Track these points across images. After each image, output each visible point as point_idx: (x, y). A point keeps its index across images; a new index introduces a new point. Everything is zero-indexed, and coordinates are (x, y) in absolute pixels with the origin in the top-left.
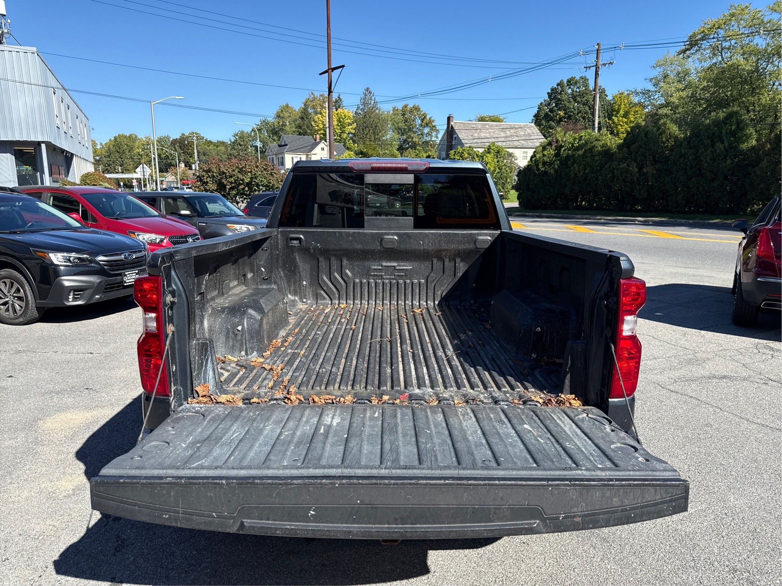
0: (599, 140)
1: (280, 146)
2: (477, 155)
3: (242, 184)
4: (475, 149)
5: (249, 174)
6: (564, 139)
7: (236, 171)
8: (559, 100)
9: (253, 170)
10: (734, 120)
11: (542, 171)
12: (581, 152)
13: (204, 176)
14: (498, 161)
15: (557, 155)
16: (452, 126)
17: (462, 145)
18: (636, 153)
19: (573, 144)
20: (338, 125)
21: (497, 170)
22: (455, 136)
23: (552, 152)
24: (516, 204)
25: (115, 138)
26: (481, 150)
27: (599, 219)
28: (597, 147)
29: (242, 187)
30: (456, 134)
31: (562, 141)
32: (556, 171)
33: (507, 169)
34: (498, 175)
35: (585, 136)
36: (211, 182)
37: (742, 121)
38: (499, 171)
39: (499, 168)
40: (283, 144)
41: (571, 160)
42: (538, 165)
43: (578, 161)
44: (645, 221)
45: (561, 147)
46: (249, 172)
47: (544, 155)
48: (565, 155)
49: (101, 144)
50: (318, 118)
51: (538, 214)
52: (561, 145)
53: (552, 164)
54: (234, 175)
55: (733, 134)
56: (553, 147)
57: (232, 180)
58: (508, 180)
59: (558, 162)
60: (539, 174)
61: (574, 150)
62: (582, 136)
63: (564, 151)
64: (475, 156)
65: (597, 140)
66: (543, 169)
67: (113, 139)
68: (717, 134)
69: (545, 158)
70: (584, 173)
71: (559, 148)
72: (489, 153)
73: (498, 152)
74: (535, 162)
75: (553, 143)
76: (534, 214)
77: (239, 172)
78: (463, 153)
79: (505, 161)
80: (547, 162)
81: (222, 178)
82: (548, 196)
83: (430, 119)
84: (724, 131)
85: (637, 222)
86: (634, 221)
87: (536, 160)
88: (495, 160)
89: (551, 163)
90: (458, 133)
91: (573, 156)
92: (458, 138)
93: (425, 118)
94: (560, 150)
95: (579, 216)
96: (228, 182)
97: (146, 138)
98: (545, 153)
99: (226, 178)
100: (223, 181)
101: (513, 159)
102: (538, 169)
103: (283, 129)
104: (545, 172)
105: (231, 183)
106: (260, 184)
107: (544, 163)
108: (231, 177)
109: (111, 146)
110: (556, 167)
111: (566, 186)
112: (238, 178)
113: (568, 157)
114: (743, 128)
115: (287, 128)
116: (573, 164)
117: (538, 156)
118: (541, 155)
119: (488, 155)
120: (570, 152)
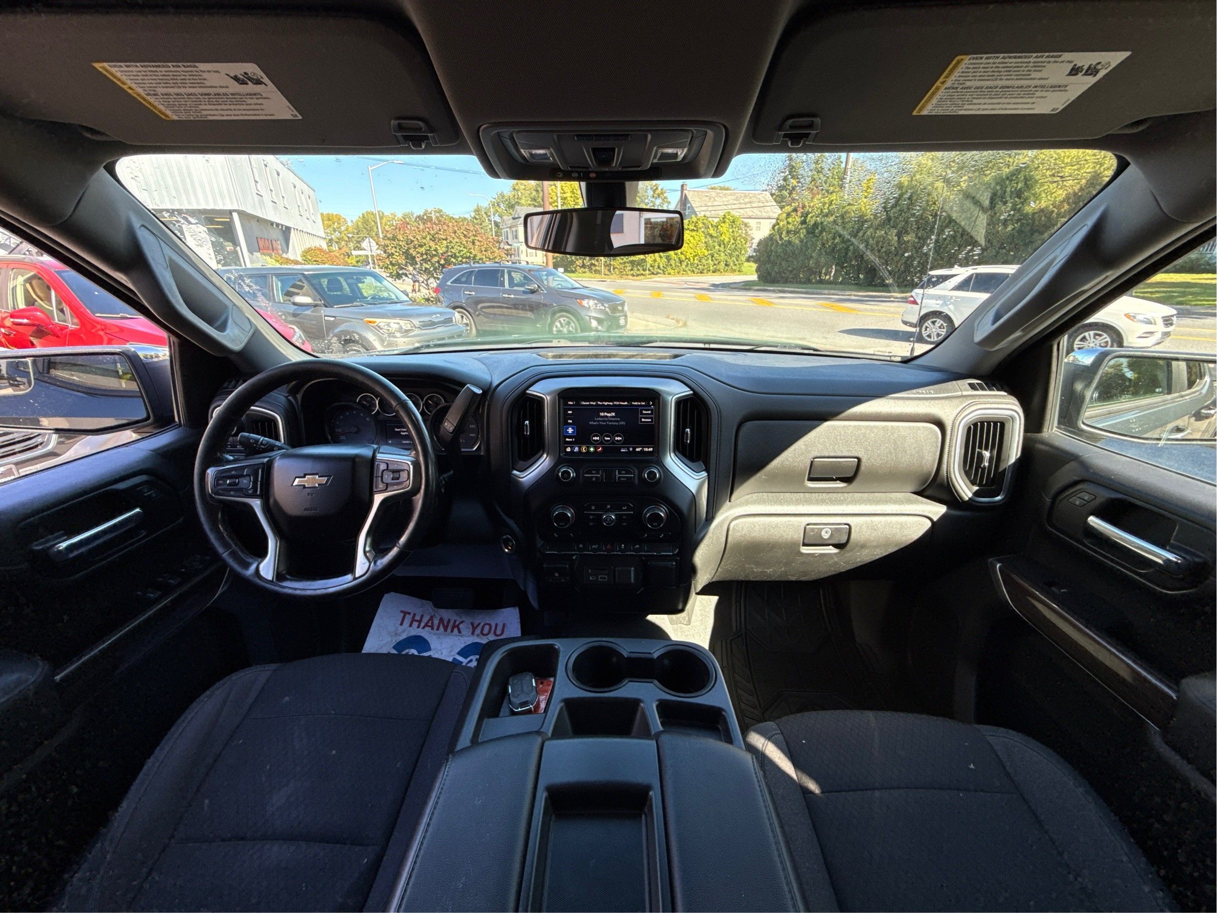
0: (852, 205)
1: (514, 219)
2: (712, 225)
3: (435, 255)
4: (710, 219)
5: (444, 242)
6: (812, 204)
7: (428, 238)
8: (793, 167)
9: (449, 237)
10: (1021, 176)
11: (785, 241)
12: (831, 219)
13: (388, 246)
14: (733, 232)
15: (804, 222)
16: (685, 195)
17: (695, 213)
18: (897, 218)
19: (821, 210)
20: (571, 197)
21: (732, 241)
22: (688, 205)
23: (799, 220)
24: (754, 277)
25: (363, 215)
26: (716, 220)
27: (848, 295)
28: (849, 213)
29: (436, 259)
30: (690, 203)
31: (810, 206)
32: (801, 241)
33: (742, 240)
34: (733, 246)
35: (836, 200)
36: (397, 254)
37: (1031, 178)
38: (734, 242)
39: (734, 239)
40: (516, 216)
41: (820, 228)
42: (782, 233)
43: (827, 229)
44: (902, 298)
45: (808, 213)
46: (443, 239)
47: (788, 223)
48: (812, 222)
49: (352, 221)
50: (552, 190)
51: (780, 288)
52: (808, 211)
53: (798, 233)
54: (425, 244)
55: (1019, 194)
56: (799, 214)
57: (423, 250)
58: (743, 252)
59: (805, 231)
60: (782, 244)
61: (824, 216)
62: (833, 200)
63: (812, 217)
64: (710, 226)
65: (849, 204)
66: (787, 239)
67: (361, 216)
68: (999, 194)
69: (790, 227)
70: (833, 243)
71: (805, 215)
72: (724, 222)
73: (734, 222)
74: (778, 230)
75: (798, 209)
76: (775, 288)
77: (431, 239)
78: (697, 222)
79: (740, 231)
80: (791, 231)
81: (409, 248)
82: (790, 269)
83: (662, 190)
84: (1008, 190)
85: (892, 299)
86: (889, 297)
87: (779, 229)
88: (731, 230)
89: (796, 232)
90: (692, 202)
91: (822, 223)
92: (691, 207)
93: (657, 189)
94: (807, 216)
95: (826, 292)
96: (418, 253)
97: (392, 214)
98: (790, 220)
99: (415, 248)
100: (411, 251)
101: (748, 230)
102: (781, 239)
103: (519, 203)
104: (790, 242)
105: (422, 255)
106: (458, 254)
107: (788, 232)
108: (421, 246)
109: (360, 224)
110: (802, 236)
111: (811, 257)
112: (430, 247)
113: (816, 225)
114: (1032, 186)
115: (523, 201)
116: (821, 232)
117: (781, 224)
118: (785, 222)
119: (723, 225)
120: (818, 219)
